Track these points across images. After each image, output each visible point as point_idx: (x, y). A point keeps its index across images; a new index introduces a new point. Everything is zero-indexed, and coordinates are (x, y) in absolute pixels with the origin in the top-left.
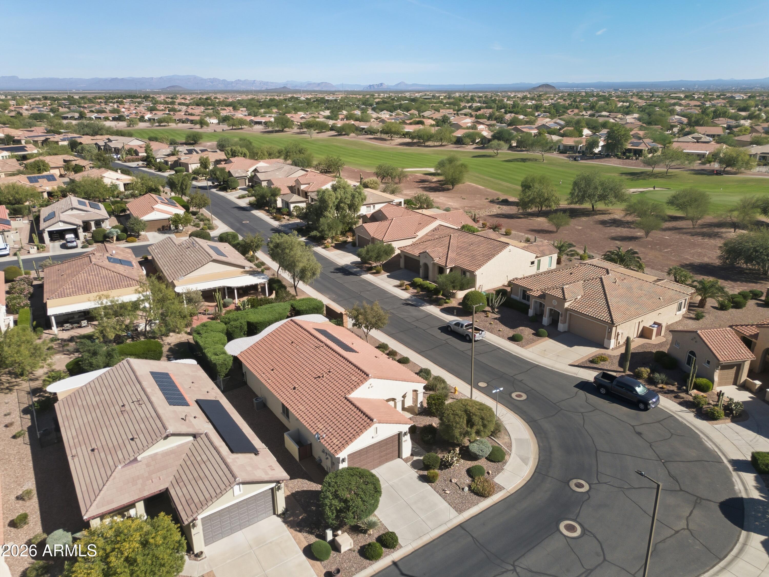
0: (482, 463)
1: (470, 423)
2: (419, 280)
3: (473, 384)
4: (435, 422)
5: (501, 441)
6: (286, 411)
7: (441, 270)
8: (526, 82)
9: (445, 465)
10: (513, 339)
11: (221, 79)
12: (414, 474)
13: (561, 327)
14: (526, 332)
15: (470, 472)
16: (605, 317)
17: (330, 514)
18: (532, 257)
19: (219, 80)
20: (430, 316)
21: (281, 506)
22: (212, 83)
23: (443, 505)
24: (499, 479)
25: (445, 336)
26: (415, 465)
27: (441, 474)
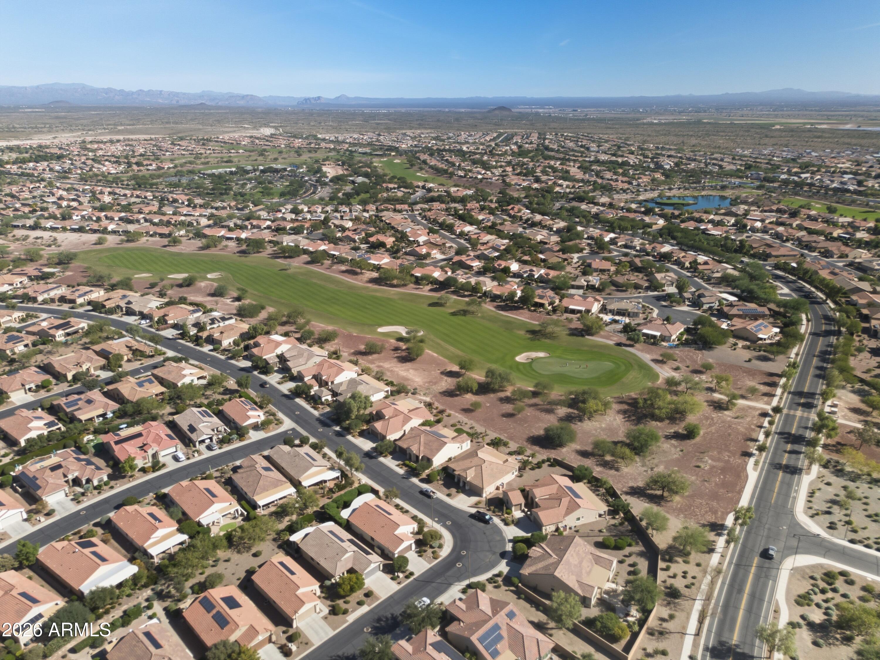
0: (436, 549)
1: (432, 538)
2: (407, 462)
3: (433, 519)
4: (421, 537)
5: (442, 541)
6: (373, 539)
7: (417, 457)
8: (482, 96)
9: (425, 551)
10: (449, 495)
11: (118, 88)
12: (416, 555)
13: (467, 488)
14: (453, 490)
15: (433, 553)
16: (480, 486)
17: (396, 569)
18: (458, 445)
19: (115, 90)
20: (414, 485)
21: (381, 568)
22: (106, 94)
23: (425, 563)
24: (441, 554)
25: (421, 497)
26: (417, 552)
27: (424, 554)
